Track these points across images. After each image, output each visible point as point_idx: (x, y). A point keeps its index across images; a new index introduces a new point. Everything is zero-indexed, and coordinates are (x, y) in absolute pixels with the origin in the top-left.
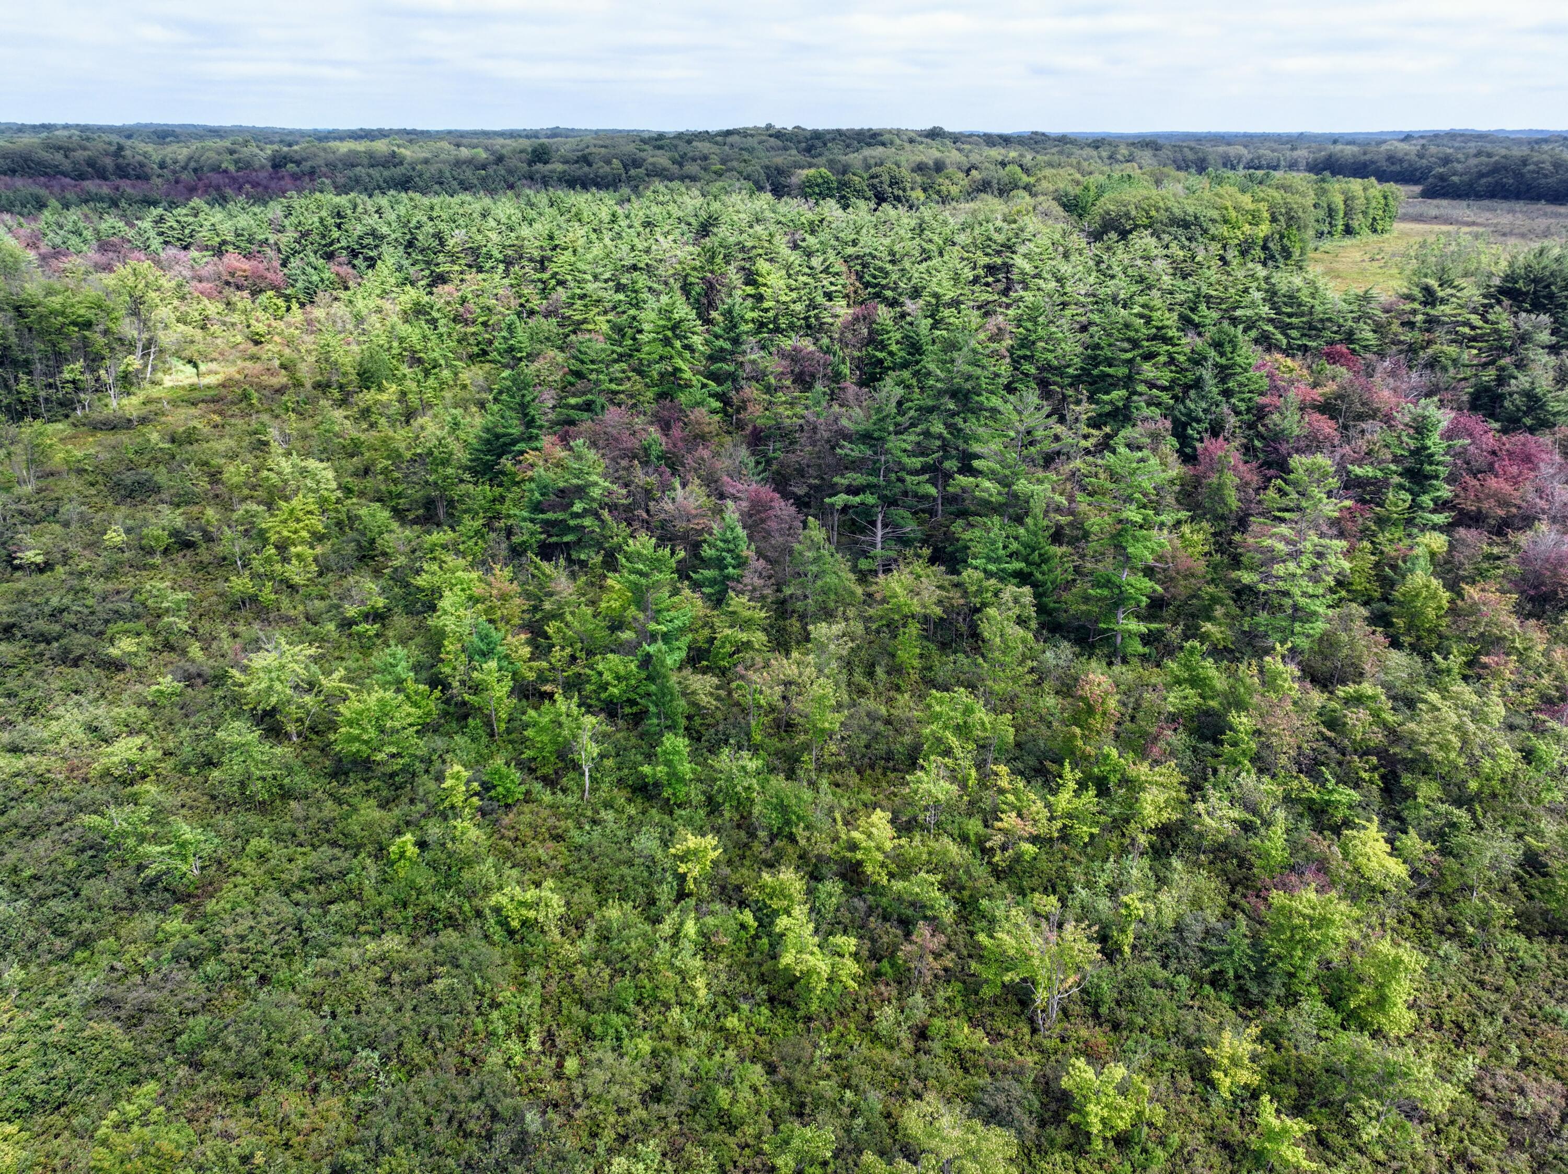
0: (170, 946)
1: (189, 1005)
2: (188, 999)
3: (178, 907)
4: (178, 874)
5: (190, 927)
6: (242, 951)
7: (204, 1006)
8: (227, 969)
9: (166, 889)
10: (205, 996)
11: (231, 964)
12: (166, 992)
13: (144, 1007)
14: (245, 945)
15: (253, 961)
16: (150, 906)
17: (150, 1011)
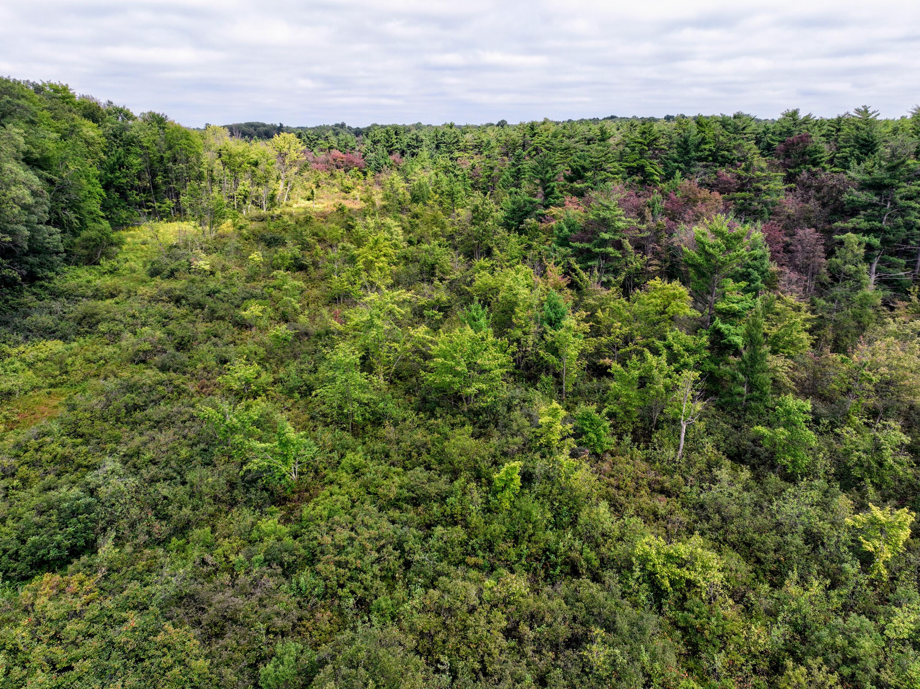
0: (262, 547)
1: (279, 623)
2: (278, 614)
3: (274, 508)
4: (277, 475)
5: (285, 529)
6: (339, 564)
7: (294, 626)
8: (322, 583)
9: (265, 489)
10: (296, 613)
11: (326, 579)
12: (254, 601)
13: (228, 615)
14: (342, 558)
15: (351, 579)
16: (248, 503)
17: (235, 621)
